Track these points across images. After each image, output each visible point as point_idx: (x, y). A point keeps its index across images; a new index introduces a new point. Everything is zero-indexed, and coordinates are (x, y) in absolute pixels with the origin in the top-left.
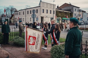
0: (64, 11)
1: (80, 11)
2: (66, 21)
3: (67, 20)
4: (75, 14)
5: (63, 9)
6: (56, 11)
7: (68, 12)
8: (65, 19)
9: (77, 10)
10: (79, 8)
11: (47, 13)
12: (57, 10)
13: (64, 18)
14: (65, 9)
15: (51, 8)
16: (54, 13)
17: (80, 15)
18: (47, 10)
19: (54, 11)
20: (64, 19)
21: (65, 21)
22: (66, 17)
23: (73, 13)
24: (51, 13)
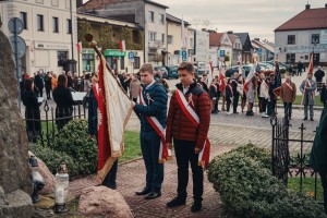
0: (110, 22)
1: (170, 21)
2: (119, 62)
3: (123, 57)
4: (153, 34)
5: (101, 11)
6: (78, 19)
7: (123, 24)
8: (117, 57)
9: (158, 17)
10: (164, 7)
11: (41, 29)
12: (81, 17)
13: (111, 53)
14: (111, 10)
15: (55, 6)
16: (70, 32)
17: (170, 37)
18: (41, 17)
19: (70, 21)
20: (111, 57)
21: (116, 62)
22: (119, 47)
23: (143, 29)
24: (56, 30)
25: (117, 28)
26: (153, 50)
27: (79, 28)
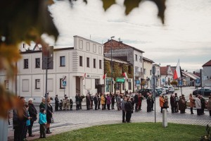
1: (145, 60)
4: (137, 68)
6: (105, 60)
9: (139, 58)
10: (142, 52)
16: (100, 68)
18: (88, 59)
19: (100, 61)
23: (132, 65)
25: (121, 65)
26: (137, 78)
27: (105, 65)
